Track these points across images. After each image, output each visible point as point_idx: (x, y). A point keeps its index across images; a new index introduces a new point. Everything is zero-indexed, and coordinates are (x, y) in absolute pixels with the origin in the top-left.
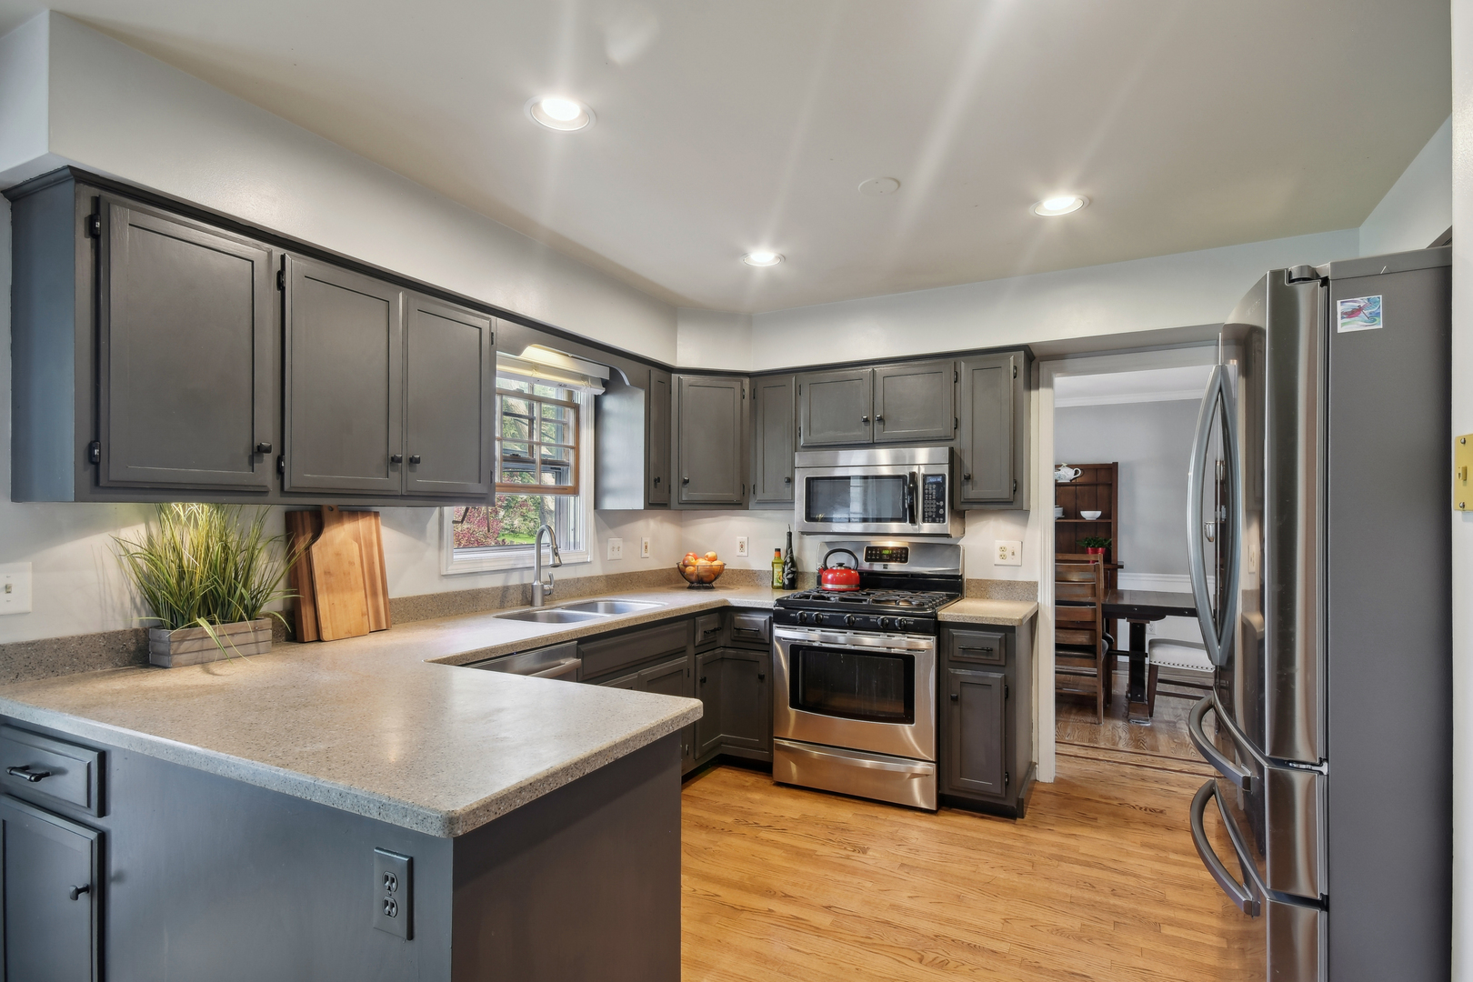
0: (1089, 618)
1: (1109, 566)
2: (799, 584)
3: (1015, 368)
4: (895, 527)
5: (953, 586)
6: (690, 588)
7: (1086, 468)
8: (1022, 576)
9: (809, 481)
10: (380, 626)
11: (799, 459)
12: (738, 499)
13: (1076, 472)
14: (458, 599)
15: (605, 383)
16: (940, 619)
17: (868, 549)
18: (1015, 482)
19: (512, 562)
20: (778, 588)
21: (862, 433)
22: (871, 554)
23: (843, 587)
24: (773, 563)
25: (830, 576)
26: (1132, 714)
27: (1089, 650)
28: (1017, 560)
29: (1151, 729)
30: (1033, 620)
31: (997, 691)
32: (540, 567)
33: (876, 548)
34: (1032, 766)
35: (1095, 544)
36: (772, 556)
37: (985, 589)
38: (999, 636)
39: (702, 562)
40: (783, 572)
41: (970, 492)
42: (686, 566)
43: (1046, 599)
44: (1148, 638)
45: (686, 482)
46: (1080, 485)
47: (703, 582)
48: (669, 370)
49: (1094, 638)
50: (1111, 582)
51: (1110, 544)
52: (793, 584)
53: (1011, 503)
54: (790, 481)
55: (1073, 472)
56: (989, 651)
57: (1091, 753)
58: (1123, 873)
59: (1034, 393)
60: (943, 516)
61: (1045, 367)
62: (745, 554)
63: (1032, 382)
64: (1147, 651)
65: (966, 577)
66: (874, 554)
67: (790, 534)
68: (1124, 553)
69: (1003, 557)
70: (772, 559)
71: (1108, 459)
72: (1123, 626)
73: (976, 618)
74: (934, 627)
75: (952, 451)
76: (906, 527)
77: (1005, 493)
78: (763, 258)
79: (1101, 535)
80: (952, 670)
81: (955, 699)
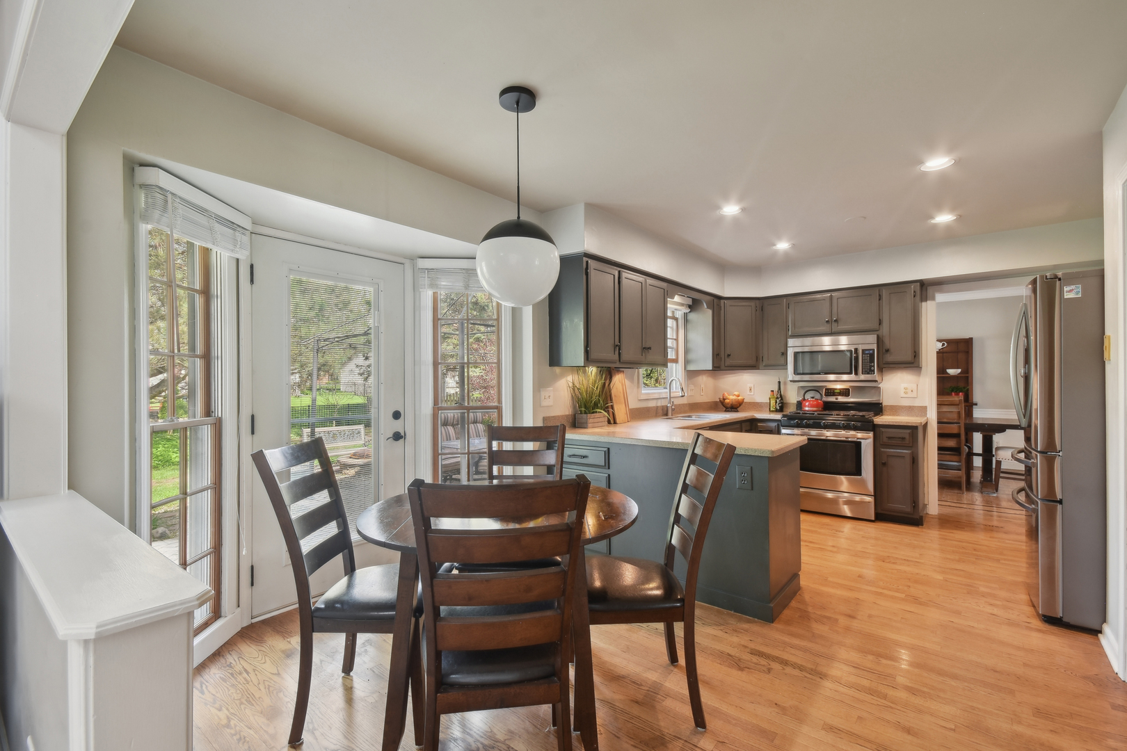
0: (955, 431)
1: (967, 404)
2: (785, 409)
3: (914, 292)
4: (845, 377)
5: (877, 408)
6: (726, 411)
7: (950, 342)
8: (917, 403)
9: (796, 354)
11: (791, 342)
12: (753, 364)
13: (943, 345)
14: (644, 410)
15: (690, 307)
16: (875, 423)
17: (826, 389)
18: (915, 352)
20: (773, 411)
21: (825, 328)
22: (828, 393)
23: (815, 409)
24: (770, 399)
25: (807, 404)
26: (984, 489)
27: (956, 451)
28: (914, 394)
29: (997, 497)
30: (925, 426)
31: (908, 460)
32: (670, 397)
33: (831, 389)
34: (925, 506)
35: (956, 390)
36: (769, 394)
37: (895, 410)
38: (908, 431)
39: (732, 397)
40: (776, 402)
41: (889, 358)
42: (724, 399)
43: (932, 415)
44: (995, 446)
45: (729, 355)
46: (946, 353)
47: (734, 408)
48: (719, 298)
49: (959, 443)
50: (969, 413)
51: (968, 390)
52: (781, 410)
53: (913, 363)
54: (785, 354)
55: (941, 344)
56: (903, 439)
57: (958, 505)
58: (980, 545)
59: (924, 304)
60: (874, 371)
61: (930, 290)
62: (752, 393)
63: (924, 298)
64: (994, 453)
65: (884, 404)
66: (830, 392)
67: (779, 382)
68: (977, 396)
69: (906, 393)
70: (769, 396)
71: (967, 336)
72: (978, 438)
73: (896, 422)
74: (872, 427)
75: (878, 337)
76: (852, 377)
77: (909, 357)
78: (783, 246)
79: (961, 385)
80: (883, 450)
81: (884, 464)
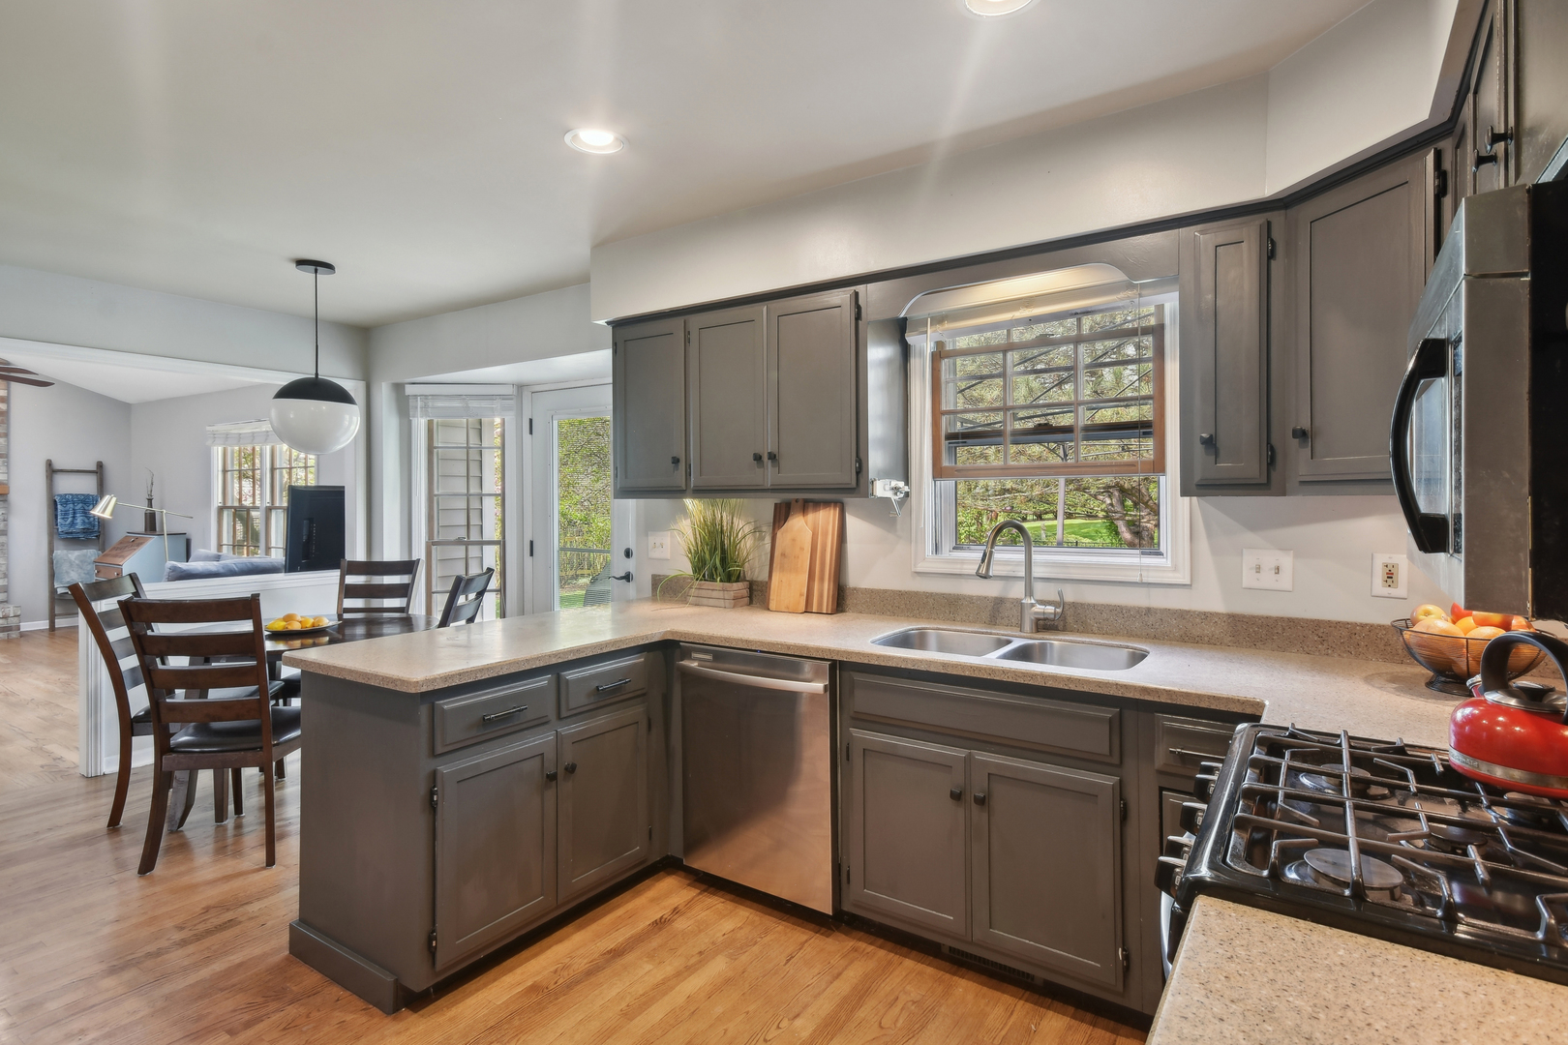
10: (821, 609)
14: (931, 601)
19: (1010, 568)
32: (1031, 578)
